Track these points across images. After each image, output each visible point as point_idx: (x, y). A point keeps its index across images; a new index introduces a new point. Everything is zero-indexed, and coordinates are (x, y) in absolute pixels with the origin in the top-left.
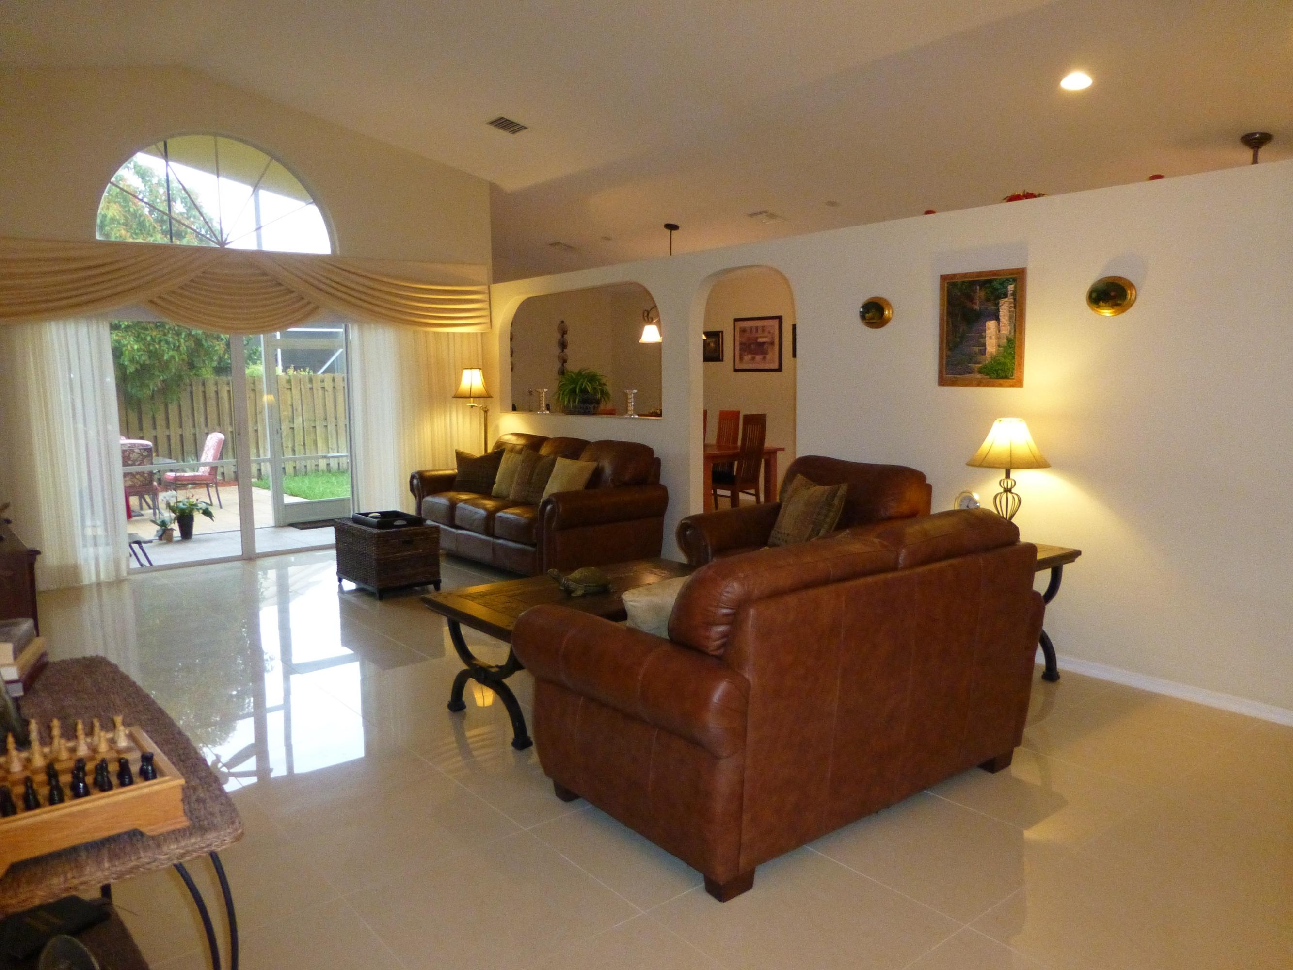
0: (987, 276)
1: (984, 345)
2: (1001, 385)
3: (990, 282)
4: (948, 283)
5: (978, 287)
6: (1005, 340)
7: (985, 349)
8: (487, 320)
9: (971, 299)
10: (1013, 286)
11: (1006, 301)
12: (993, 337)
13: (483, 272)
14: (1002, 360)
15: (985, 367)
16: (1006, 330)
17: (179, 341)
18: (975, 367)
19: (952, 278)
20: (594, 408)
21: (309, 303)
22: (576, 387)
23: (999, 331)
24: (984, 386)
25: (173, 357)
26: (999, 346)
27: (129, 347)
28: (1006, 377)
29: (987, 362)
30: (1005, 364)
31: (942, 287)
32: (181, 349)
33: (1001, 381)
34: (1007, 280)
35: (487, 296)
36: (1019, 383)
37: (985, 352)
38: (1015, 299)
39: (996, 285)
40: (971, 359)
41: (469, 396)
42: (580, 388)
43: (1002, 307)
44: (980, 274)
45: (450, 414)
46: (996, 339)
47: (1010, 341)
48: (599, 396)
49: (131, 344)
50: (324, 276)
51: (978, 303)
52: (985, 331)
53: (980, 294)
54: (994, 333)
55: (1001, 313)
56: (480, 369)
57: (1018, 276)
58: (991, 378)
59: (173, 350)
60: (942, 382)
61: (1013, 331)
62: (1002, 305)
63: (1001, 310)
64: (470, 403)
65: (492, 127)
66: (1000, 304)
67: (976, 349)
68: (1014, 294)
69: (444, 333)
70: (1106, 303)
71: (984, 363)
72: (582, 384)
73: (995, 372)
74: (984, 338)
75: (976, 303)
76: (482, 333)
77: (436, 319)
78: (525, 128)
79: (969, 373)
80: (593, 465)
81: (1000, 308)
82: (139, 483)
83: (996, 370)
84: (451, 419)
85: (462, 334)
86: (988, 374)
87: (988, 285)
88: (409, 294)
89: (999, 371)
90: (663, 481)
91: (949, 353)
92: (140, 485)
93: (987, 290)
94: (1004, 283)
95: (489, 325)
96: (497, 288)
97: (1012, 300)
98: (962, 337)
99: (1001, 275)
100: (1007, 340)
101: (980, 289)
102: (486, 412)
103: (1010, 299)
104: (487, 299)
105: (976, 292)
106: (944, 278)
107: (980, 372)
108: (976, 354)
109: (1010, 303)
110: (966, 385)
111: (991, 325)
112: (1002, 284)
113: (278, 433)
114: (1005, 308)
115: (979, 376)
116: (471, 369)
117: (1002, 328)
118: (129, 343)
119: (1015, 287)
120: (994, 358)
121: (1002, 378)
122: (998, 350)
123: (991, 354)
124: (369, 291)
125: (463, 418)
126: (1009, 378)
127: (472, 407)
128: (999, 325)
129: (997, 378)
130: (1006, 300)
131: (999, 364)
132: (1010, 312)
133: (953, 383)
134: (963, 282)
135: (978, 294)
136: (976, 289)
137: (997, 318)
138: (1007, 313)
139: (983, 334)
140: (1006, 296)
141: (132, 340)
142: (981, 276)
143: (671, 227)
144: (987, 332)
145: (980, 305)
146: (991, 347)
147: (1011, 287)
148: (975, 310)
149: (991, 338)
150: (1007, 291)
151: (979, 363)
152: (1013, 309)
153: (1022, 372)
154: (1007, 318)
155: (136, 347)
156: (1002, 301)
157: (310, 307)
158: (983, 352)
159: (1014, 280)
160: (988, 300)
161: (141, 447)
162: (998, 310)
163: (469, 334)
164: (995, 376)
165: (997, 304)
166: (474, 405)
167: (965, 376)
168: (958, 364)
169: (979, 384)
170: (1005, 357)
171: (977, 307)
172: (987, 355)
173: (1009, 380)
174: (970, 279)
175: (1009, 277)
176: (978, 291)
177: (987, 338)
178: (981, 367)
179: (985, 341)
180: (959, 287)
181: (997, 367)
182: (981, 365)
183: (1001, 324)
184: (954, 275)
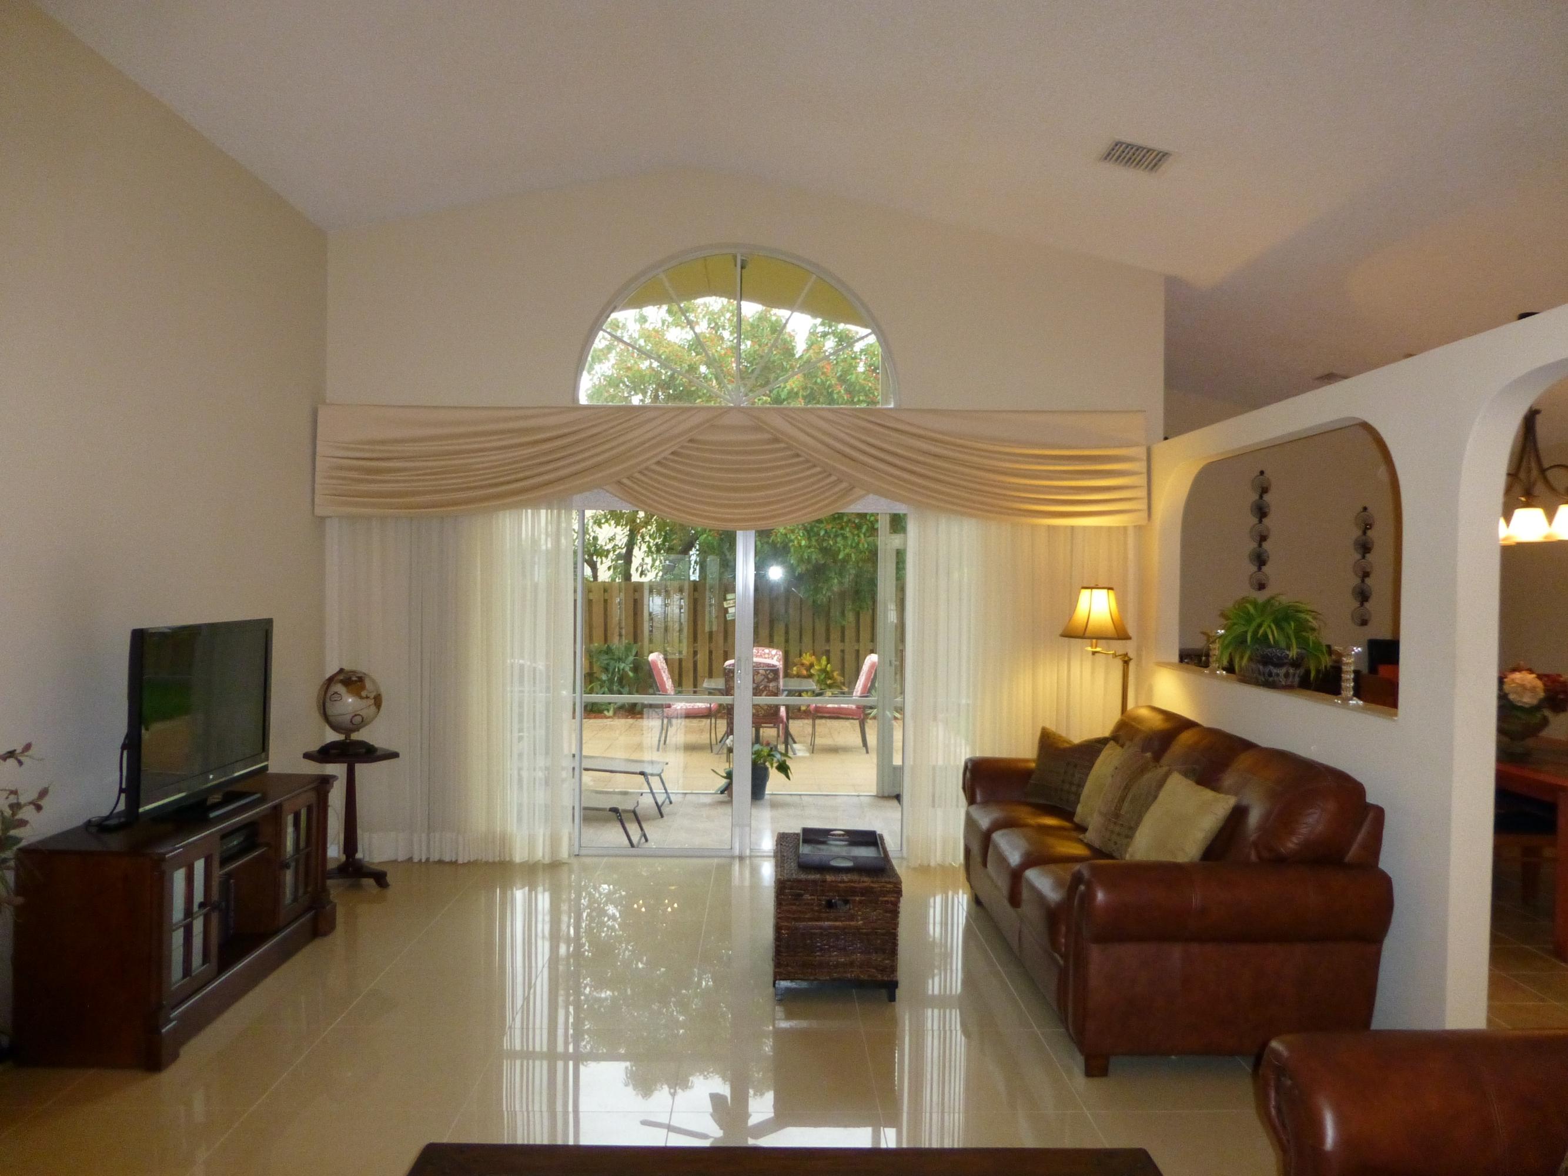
8: (1143, 505)
22: (1246, 632)
25: (849, 555)
27: (796, 542)
32: (861, 546)
35: (1144, 464)
42: (1255, 633)
49: (798, 539)
56: (1109, 589)
59: (852, 547)
64: (1092, 646)
69: (1066, 527)
72: (1260, 626)
76: (1136, 528)
77: (1037, 504)
78: (1167, 155)
80: (1231, 801)
82: (763, 712)
84: (1069, 671)
85: (1097, 529)
90: (1386, 863)
92: (764, 716)
95: (1145, 514)
96: (1163, 450)
102: (1126, 662)
104: (1145, 470)
116: (1091, 588)
118: (796, 537)
125: (1093, 669)
127: (1094, 653)
141: (801, 535)
155: (803, 543)
161: (767, 668)
163: (1109, 529)
166: (1098, 649)
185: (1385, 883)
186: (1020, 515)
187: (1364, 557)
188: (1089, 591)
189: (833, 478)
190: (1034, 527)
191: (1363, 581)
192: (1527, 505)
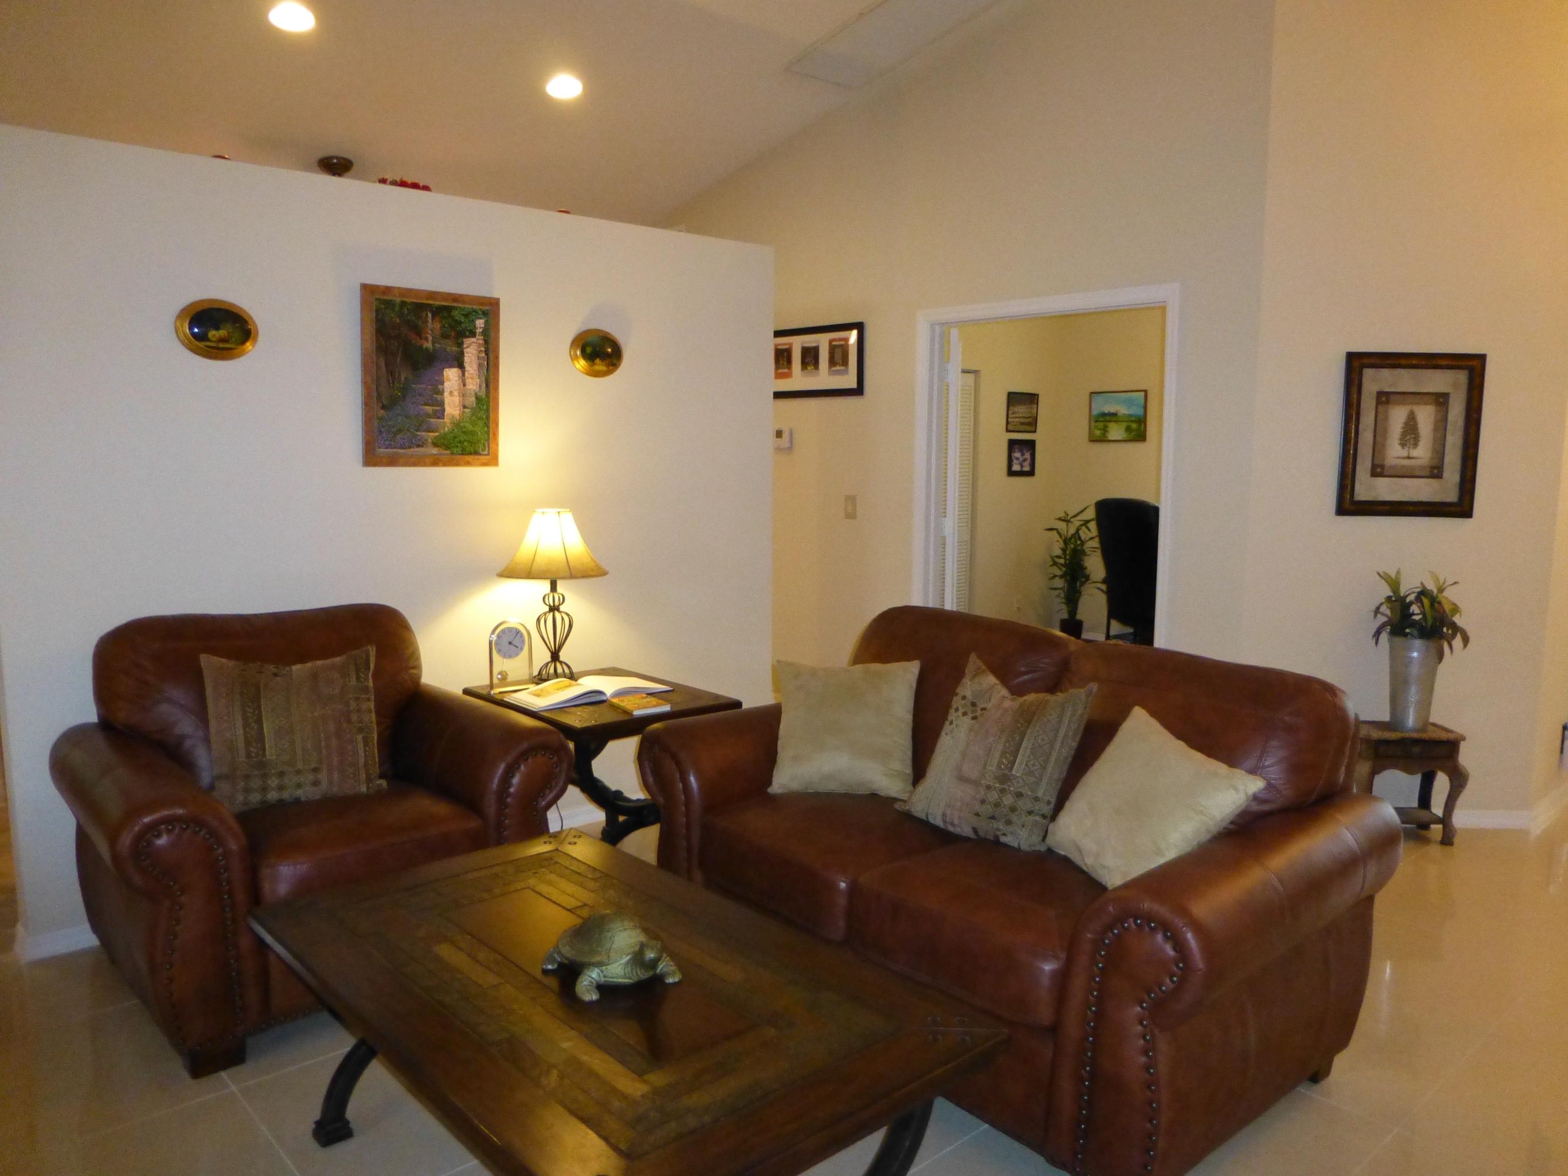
0: (445, 300)
1: (441, 404)
2: (468, 464)
3: (448, 309)
4: (375, 299)
5: (430, 315)
6: (473, 399)
7: (444, 410)
9: (419, 333)
10: (482, 321)
11: (473, 342)
12: (456, 393)
14: (471, 428)
15: (444, 436)
16: (474, 384)
18: (428, 436)
19: (384, 293)
23: (464, 385)
24: (445, 465)
26: (464, 407)
28: (476, 453)
29: (446, 429)
30: (473, 433)
31: (364, 303)
33: (469, 458)
34: (475, 311)
36: (493, 461)
37: (444, 415)
38: (486, 342)
39: (455, 313)
40: (422, 423)
43: (468, 350)
44: (432, 295)
46: (459, 396)
47: (480, 400)
51: (430, 338)
52: (442, 383)
53: (433, 326)
54: (456, 387)
55: (466, 359)
57: (490, 309)
58: (453, 454)
60: (371, 458)
61: (483, 386)
62: (468, 347)
63: (466, 354)
66: (465, 346)
67: (429, 409)
68: (485, 333)
70: (603, 361)
71: (442, 432)
73: (459, 445)
74: (442, 393)
75: (426, 339)
79: (422, 446)
81: (465, 350)
83: (460, 442)
86: (447, 447)
87: (445, 313)
89: (466, 444)
91: (382, 413)
93: (444, 322)
94: (470, 315)
97: (481, 342)
98: (405, 390)
99: (464, 302)
100: (477, 398)
101: (433, 318)
103: (479, 339)
105: (427, 322)
106: (367, 289)
107: (435, 445)
108: (429, 416)
109: (479, 345)
110: (414, 465)
111: (451, 375)
112: (466, 316)
114: (472, 351)
115: (434, 451)
117: (468, 381)
119: (486, 323)
120: (457, 424)
121: (470, 454)
122: (464, 412)
123: (453, 417)
126: (479, 454)
128: (464, 375)
129: (461, 454)
130: (473, 340)
131: (465, 432)
132: (479, 358)
133: (392, 462)
134: (404, 302)
135: (430, 325)
136: (426, 317)
137: (461, 366)
138: (474, 359)
139: (440, 387)
140: (473, 334)
142: (434, 299)
144: (446, 384)
145: (433, 343)
146: (452, 406)
147: (480, 323)
148: (427, 349)
149: (451, 393)
150: (475, 328)
151: (433, 432)
152: (483, 355)
153: (496, 445)
154: (475, 366)
156: (467, 341)
158: (440, 414)
159: (485, 314)
160: (444, 336)
162: (462, 354)
164: (459, 450)
165: (460, 345)
167: (412, 450)
168: (400, 431)
169: (435, 462)
170: (474, 424)
171: (428, 345)
172: (447, 420)
173: (480, 457)
174: (414, 301)
175: (475, 307)
176: (430, 320)
177: (446, 394)
178: (438, 436)
179: (444, 398)
180: (397, 309)
181: (462, 438)
182: (436, 434)
183: (466, 374)
184: (388, 290)
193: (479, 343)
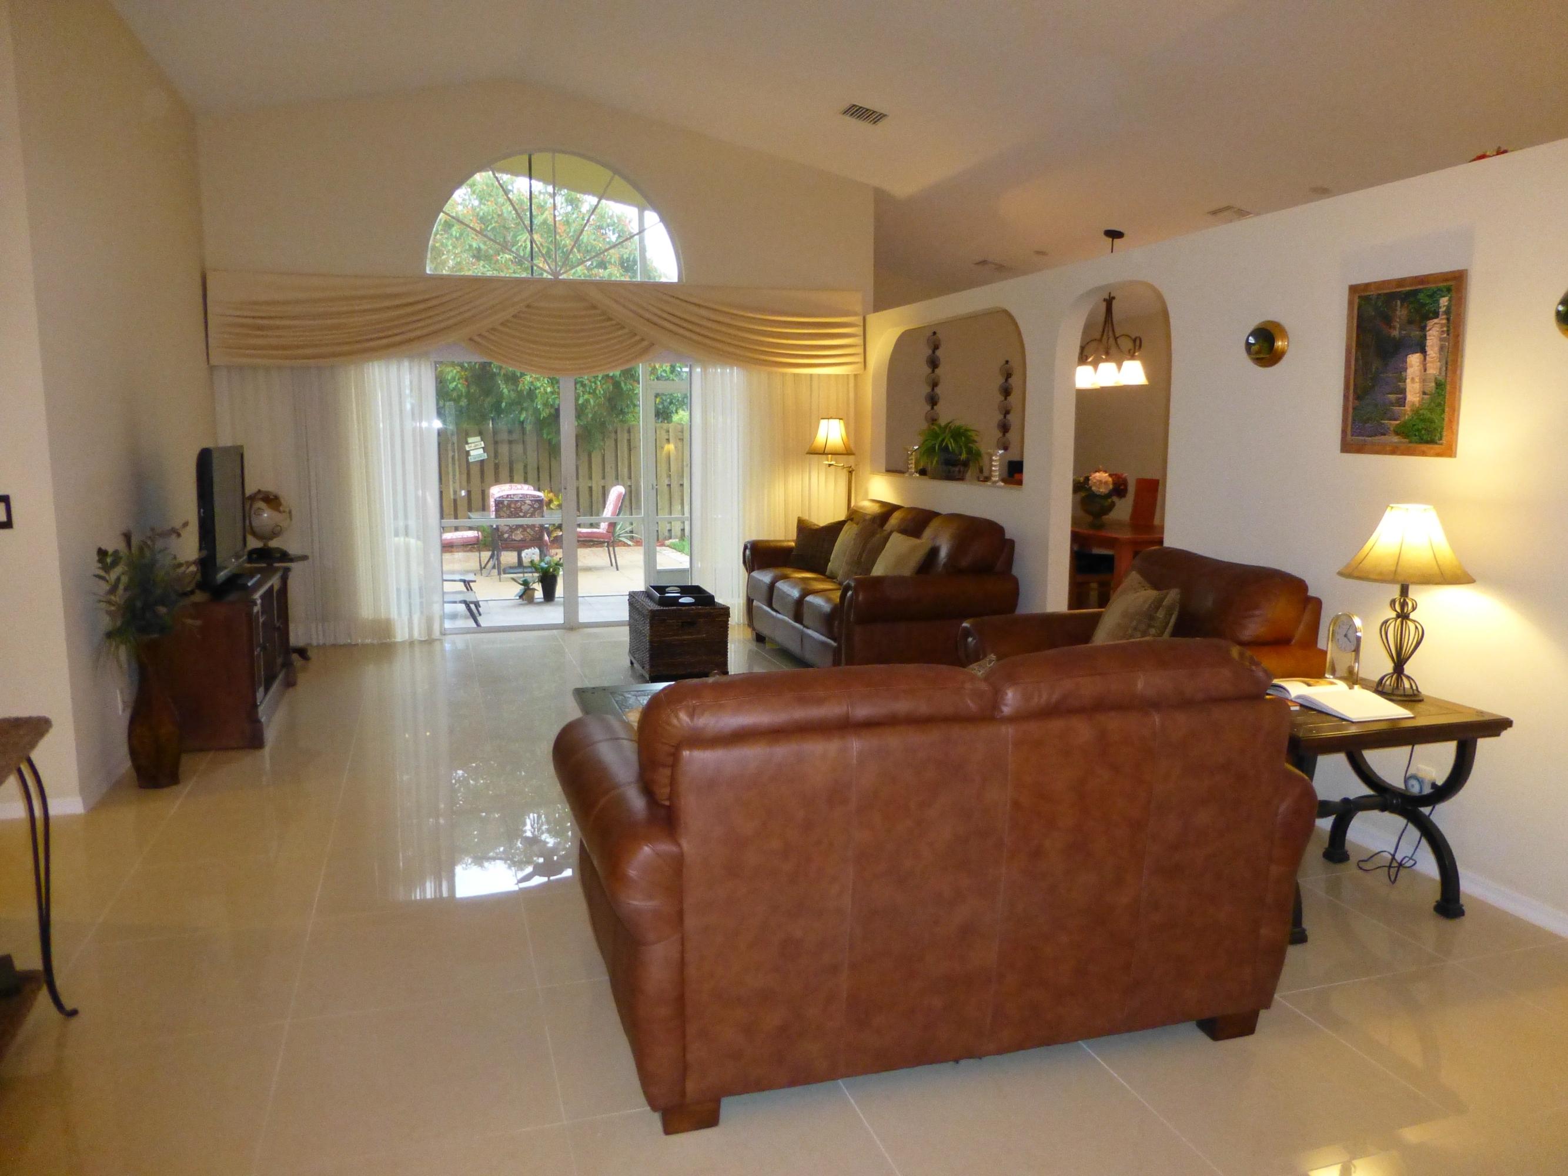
0: (1411, 284)
1: (1403, 391)
2: (1424, 454)
3: (1415, 293)
4: (1359, 297)
5: (1399, 303)
6: (1433, 384)
7: (1405, 399)
8: (860, 359)
9: (1388, 320)
10: (1446, 299)
11: (1435, 324)
12: (1417, 380)
13: (856, 300)
14: (1428, 415)
15: (1404, 425)
16: (1433, 370)
17: (596, 384)
18: (1391, 424)
19: (1364, 290)
20: (959, 471)
21: (643, 340)
23: (1425, 370)
24: (1403, 454)
25: (587, 401)
26: (1424, 393)
27: (542, 389)
28: (1432, 442)
29: (1406, 417)
30: (1430, 420)
31: (1351, 304)
32: (597, 392)
33: (1424, 447)
34: (1440, 290)
35: (861, 329)
36: (1449, 451)
37: (1405, 402)
38: (1448, 319)
39: (1421, 296)
40: (1386, 412)
41: (823, 453)
43: (1431, 332)
44: (1401, 282)
45: (810, 472)
46: (1420, 382)
47: (1439, 385)
48: (964, 456)
49: (544, 387)
50: (658, 308)
51: (1398, 326)
52: (1405, 370)
53: (1401, 313)
54: (1418, 373)
55: (1429, 343)
56: (840, 419)
57: (1455, 284)
58: (1410, 442)
59: (590, 393)
60: (1346, 447)
61: (1444, 368)
62: (1430, 330)
63: (1428, 338)
64: (828, 460)
65: (847, 118)
66: (1428, 328)
67: (1393, 397)
68: (1448, 312)
69: (806, 375)
71: (1403, 419)
72: (943, 440)
73: (1417, 434)
74: (1404, 380)
75: (1394, 328)
76: (856, 376)
77: (787, 358)
78: (885, 115)
79: (1385, 435)
80: (929, 544)
81: (1428, 333)
82: (530, 537)
83: (1418, 430)
84: (810, 479)
85: (829, 376)
86: (1407, 437)
87: (1412, 299)
88: (756, 327)
89: (1423, 432)
91: (1357, 403)
92: (531, 540)
93: (1411, 306)
94: (1434, 296)
95: (862, 366)
96: (873, 319)
97: (1444, 321)
98: (1375, 379)
99: (1431, 283)
100: (1436, 383)
101: (1402, 305)
102: (850, 472)
103: (1442, 320)
104: (862, 333)
105: (1396, 310)
106: (1353, 289)
107: (1397, 433)
108: (1392, 404)
109: (1442, 326)
110: (1377, 452)
111: (1414, 360)
112: (1431, 296)
113: (653, 489)
114: (1434, 334)
115: (1395, 439)
116: (829, 419)
117: (1429, 365)
118: (542, 385)
119: (1450, 300)
120: (1416, 412)
121: (1427, 442)
122: (1423, 399)
123: (1413, 404)
124: (714, 326)
125: (826, 478)
126: (1436, 443)
127: (830, 465)
128: (1425, 359)
129: (1421, 443)
130: (1436, 321)
131: (1423, 420)
132: (1441, 340)
133: (1360, 449)
134: (1380, 295)
135: (1398, 313)
136: (1396, 306)
137: (1423, 351)
138: (1437, 342)
139: (1403, 374)
140: (1436, 315)
141: (546, 382)
142: (1403, 286)
143: (1114, 235)
144: (1410, 371)
145: (1401, 329)
146: (1413, 394)
147: (1444, 301)
148: (1394, 338)
149: (1413, 379)
150: (1439, 307)
151: (1395, 420)
152: (1445, 335)
153: (1454, 433)
154: (1436, 349)
155: (549, 390)
156: (1430, 323)
157: (645, 343)
158: (1402, 402)
159: (1449, 290)
160: (1410, 322)
161: (533, 499)
162: (1425, 337)
163: (837, 376)
164: (1417, 439)
165: (1423, 329)
166: (832, 463)
167: (1377, 438)
168: (1368, 420)
169: (1394, 451)
170: (1431, 410)
171: (1395, 333)
172: (1407, 408)
173: (1436, 446)
174: (1388, 291)
175: (1441, 285)
176: (1398, 308)
177: (1408, 381)
178: (1398, 424)
179: (1406, 385)
180: (1373, 302)
181: (1421, 426)
182: (1398, 422)
183: (1428, 358)
184: (1367, 286)
185: (1015, 582)
186: (775, 366)
187: (1006, 399)
188: (827, 420)
189: (637, 338)
190: (784, 375)
191: (1005, 417)
192: (1106, 361)
193: (1442, 324)
